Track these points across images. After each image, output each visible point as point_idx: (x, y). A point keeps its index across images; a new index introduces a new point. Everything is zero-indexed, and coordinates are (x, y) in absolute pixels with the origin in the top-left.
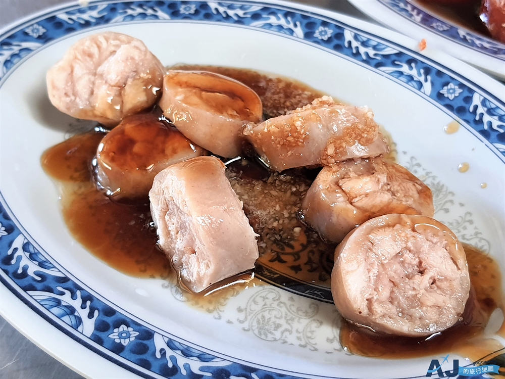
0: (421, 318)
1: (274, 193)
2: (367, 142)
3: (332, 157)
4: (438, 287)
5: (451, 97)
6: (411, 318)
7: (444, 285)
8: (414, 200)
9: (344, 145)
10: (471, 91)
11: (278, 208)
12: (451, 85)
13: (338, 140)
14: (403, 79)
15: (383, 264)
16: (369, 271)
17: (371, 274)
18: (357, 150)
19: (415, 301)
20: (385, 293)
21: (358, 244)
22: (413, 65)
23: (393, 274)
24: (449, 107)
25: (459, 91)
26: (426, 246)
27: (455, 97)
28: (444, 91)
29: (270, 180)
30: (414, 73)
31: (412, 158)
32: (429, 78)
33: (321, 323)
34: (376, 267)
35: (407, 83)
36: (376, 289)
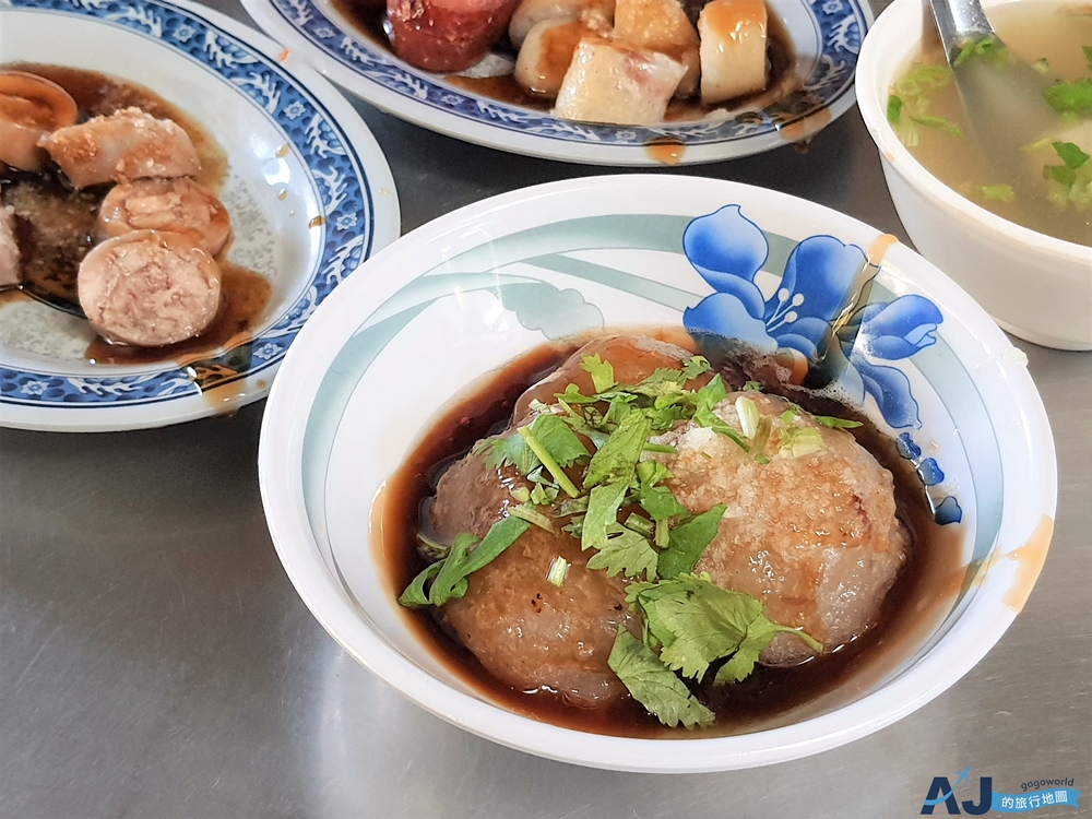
0: (154, 329)
1: (71, 211)
2: (164, 159)
3: (123, 173)
4: (182, 303)
5: (292, 117)
6: (144, 328)
7: (186, 301)
8: (203, 223)
9: (136, 161)
10: (314, 110)
11: (69, 226)
12: (298, 104)
13: (131, 157)
14: (252, 93)
15: (124, 277)
16: (107, 282)
17: (109, 285)
18: (150, 166)
19: (150, 313)
20: (119, 303)
21: (102, 257)
22: (267, 77)
23: (131, 287)
24: (285, 127)
25: (302, 110)
26: (174, 262)
27: (297, 117)
28: (287, 110)
29: (71, 197)
30: (265, 87)
31: (243, 183)
32: (278, 93)
33: (75, 337)
34: (116, 279)
35: (255, 98)
36: (111, 300)
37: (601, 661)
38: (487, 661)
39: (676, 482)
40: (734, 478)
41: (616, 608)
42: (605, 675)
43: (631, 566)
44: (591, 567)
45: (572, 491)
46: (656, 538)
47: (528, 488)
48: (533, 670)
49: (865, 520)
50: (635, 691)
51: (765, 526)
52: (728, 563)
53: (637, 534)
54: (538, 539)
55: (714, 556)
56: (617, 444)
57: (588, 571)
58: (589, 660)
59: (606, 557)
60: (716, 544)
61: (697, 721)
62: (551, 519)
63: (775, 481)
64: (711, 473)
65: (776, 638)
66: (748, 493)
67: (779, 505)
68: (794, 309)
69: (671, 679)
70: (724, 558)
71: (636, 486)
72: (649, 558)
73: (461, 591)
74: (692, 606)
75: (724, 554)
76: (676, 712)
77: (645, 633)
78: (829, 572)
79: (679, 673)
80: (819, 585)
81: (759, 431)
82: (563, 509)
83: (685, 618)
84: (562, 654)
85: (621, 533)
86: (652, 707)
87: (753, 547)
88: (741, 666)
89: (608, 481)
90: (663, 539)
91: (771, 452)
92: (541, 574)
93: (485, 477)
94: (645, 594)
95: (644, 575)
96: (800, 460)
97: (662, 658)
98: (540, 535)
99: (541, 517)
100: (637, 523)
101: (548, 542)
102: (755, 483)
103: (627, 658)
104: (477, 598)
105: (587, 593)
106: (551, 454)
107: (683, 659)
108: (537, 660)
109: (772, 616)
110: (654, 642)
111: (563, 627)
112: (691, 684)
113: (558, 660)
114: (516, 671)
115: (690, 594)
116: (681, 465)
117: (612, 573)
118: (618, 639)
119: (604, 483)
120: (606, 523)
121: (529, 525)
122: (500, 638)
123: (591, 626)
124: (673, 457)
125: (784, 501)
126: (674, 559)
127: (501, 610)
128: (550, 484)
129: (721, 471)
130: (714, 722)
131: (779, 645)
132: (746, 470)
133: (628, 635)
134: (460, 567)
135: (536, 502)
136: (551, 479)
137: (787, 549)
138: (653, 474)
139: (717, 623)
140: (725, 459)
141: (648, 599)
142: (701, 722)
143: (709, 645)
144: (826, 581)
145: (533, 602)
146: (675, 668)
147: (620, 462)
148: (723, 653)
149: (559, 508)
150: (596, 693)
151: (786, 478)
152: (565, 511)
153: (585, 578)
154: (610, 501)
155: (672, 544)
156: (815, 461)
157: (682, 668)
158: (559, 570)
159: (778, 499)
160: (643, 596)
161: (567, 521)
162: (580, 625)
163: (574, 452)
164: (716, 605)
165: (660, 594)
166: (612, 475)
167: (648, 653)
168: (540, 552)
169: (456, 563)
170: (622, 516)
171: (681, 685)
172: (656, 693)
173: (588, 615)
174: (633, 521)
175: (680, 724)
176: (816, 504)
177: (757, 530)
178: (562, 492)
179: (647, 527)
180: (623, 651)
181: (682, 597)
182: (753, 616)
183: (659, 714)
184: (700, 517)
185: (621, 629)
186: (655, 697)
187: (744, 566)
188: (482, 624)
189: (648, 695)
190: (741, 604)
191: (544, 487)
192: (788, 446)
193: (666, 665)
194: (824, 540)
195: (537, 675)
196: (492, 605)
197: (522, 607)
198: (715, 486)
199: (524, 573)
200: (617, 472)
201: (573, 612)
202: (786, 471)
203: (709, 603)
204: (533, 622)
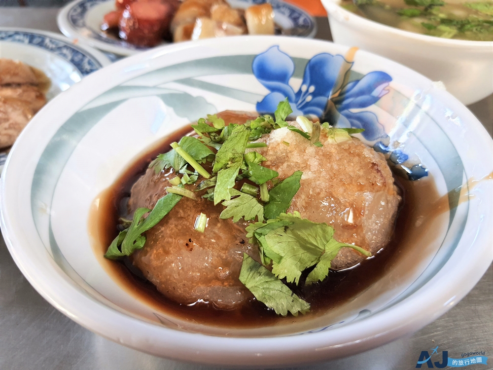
4: (15, 127)
7: (17, 126)
8: (32, 99)
10: (86, 57)
26: (10, 110)
37: (234, 278)
38: (161, 288)
39: (268, 163)
40: (304, 156)
41: (241, 243)
42: (238, 287)
43: (248, 214)
44: (223, 218)
45: (206, 175)
46: (262, 197)
47: (179, 177)
48: (192, 289)
49: (382, 176)
50: (258, 295)
51: (327, 181)
52: (307, 207)
53: (249, 195)
54: (187, 206)
55: (298, 204)
56: (231, 144)
57: (220, 220)
58: (227, 278)
59: (231, 211)
60: (298, 196)
61: (299, 309)
62: (194, 192)
63: (328, 156)
64: (289, 155)
65: (340, 252)
66: (314, 163)
67: (333, 169)
68: (311, 94)
69: (279, 285)
70: (304, 204)
71: (245, 168)
72: (258, 209)
73: (141, 244)
74: (288, 237)
75: (304, 202)
76: (285, 306)
77: (262, 256)
78: (368, 207)
79: (284, 280)
80: (363, 216)
81: (315, 129)
82: (201, 186)
83: (284, 245)
84: (209, 277)
85: (239, 196)
86: (269, 304)
87: (322, 195)
88: (322, 271)
89: (228, 166)
90: (265, 196)
91: (323, 141)
92: (190, 226)
93: (156, 177)
94: (258, 231)
95: (256, 219)
96: (339, 145)
97: (273, 272)
98: (188, 203)
99: (188, 191)
100: (248, 189)
101: (194, 206)
102: (318, 157)
103: (251, 274)
104: (152, 247)
105: (221, 235)
106: (192, 156)
107: (286, 271)
108: (193, 283)
109: (337, 237)
110: (268, 261)
111: (208, 259)
112: (292, 286)
113: (207, 281)
114: (180, 292)
115: (286, 228)
116: (271, 153)
117: (236, 220)
118: (244, 262)
119: (226, 167)
120: (229, 187)
121: (180, 197)
122: (167, 271)
123: (226, 256)
124: (265, 149)
125: (335, 167)
126: (274, 208)
127: (167, 253)
128: (193, 173)
129: (295, 153)
130: (310, 309)
131: (343, 256)
132: (311, 150)
133: (250, 260)
134: (138, 228)
135: (184, 183)
136: (193, 170)
137: (342, 195)
138: (254, 160)
139: (305, 245)
140: (297, 146)
141: (260, 235)
142: (302, 310)
143: (301, 261)
144: (367, 212)
145: (187, 245)
146: (281, 277)
147: (234, 154)
148: (309, 265)
149: (199, 186)
150: (233, 299)
151: (334, 155)
152: (203, 186)
153: (219, 225)
154: (230, 176)
155: (272, 199)
156: (346, 146)
157: (286, 277)
158: (201, 222)
159: (332, 165)
160: (257, 233)
161: (205, 192)
162: (219, 256)
163: (206, 153)
164: (304, 234)
165: (268, 230)
166: (229, 163)
167: (263, 270)
168: (189, 213)
169: (136, 226)
170: (238, 185)
171: (286, 288)
172: (271, 294)
173: (223, 249)
174: (246, 187)
175: (289, 313)
176: (352, 168)
177: (322, 184)
178: (200, 177)
179: (254, 190)
180: (248, 270)
181: (281, 231)
182: (328, 238)
183: (275, 308)
184: (288, 179)
185: (246, 256)
186: (271, 297)
187: (318, 208)
188: (155, 263)
189: (266, 297)
190: (320, 231)
191: (189, 175)
192: (332, 136)
193: (276, 276)
194: (361, 188)
195: (195, 292)
196: (161, 250)
197: (180, 249)
198: (293, 162)
199: (180, 227)
200: (233, 160)
201: (213, 248)
202: (333, 150)
203: (299, 233)
204: (187, 257)
